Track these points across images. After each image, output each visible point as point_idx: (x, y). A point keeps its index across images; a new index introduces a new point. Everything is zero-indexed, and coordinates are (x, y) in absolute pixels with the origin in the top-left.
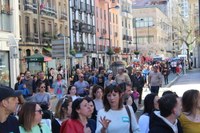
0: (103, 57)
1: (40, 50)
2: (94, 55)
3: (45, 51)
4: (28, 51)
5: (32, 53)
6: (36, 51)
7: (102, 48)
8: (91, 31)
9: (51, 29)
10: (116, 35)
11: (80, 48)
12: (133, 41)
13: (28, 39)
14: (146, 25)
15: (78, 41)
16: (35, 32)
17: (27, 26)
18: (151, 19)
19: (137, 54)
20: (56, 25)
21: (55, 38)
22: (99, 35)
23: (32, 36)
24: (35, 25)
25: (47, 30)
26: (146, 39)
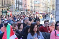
0: (25, 12)
1: (6, 9)
2: (22, 11)
3: (7, 10)
4: (2, 9)
5: (4, 10)
6: (5, 9)
7: (24, 9)
8: (21, 4)
9: (9, 3)
10: (29, 6)
11: (18, 9)
12: (34, 7)
13: (2, 6)
14: (38, 3)
15: (17, 7)
16: (5, 4)
17: (2, 2)
18: (39, 1)
19: (35, 11)
20: (11, 2)
21: (11, 6)
22: (24, 5)
23: (4, 5)
24: (5, 2)
25: (8, 3)
26: (37, 7)
